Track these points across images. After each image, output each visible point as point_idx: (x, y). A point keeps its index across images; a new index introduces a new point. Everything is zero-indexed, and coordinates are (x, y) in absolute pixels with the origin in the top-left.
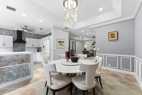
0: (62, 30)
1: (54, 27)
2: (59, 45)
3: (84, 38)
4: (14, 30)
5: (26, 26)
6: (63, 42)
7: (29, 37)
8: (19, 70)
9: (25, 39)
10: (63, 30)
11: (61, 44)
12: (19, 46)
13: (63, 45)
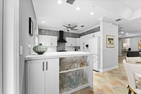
0: (111, 24)
1: (103, 20)
2: (109, 44)
3: (127, 34)
4: (57, 31)
5: (70, 25)
6: (112, 39)
7: (68, 37)
8: (76, 73)
9: (65, 38)
10: (113, 24)
11: (110, 42)
12: (60, 46)
13: (112, 43)
